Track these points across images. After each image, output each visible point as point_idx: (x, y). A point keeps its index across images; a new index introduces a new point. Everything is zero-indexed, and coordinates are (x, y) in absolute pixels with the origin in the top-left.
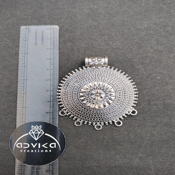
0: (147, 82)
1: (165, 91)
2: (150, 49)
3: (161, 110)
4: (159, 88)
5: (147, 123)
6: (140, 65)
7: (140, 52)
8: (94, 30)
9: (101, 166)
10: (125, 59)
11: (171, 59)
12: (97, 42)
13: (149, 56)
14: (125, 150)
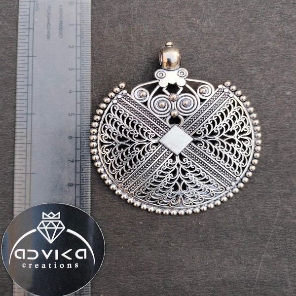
2: (270, 33)
4: (290, 114)
5: (274, 190)
6: (255, 68)
10: (226, 55)
12: (172, 20)
13: (268, 48)
14: (237, 248)
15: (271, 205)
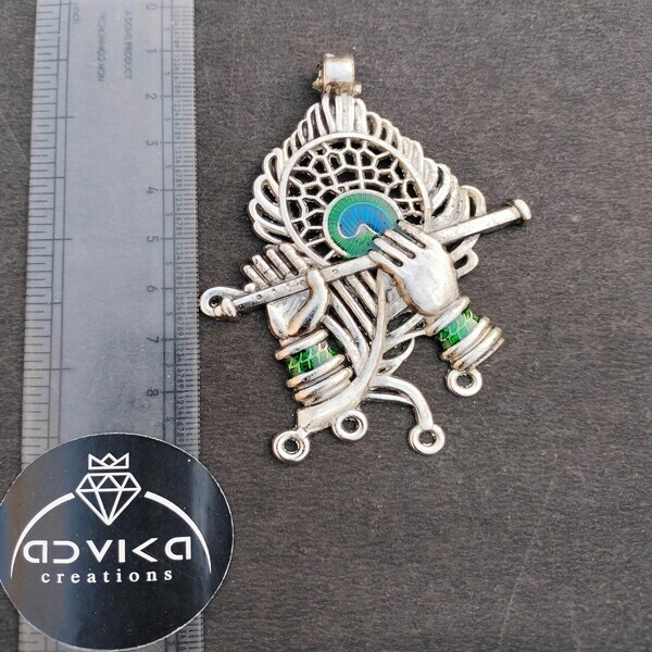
1: (604, 278)
2: (535, 91)
3: (594, 366)
4: (578, 264)
5: (543, 429)
6: (500, 163)
7: (495, 105)
8: (306, 11)
9: (364, 642)
10: (437, 135)
11: (622, 134)
13: (531, 121)
14: (459, 560)
15: (537, 463)
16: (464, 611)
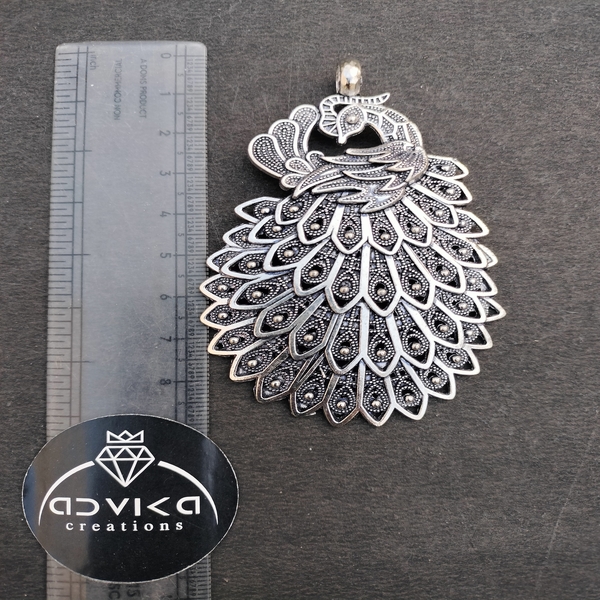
0: (577, 237)
2: (577, 111)
5: (585, 391)
6: (546, 173)
7: (540, 123)
8: (358, 45)
9: (427, 559)
10: (487, 149)
13: (574, 137)
14: (510, 494)
15: (580, 418)
16: (515, 534)
